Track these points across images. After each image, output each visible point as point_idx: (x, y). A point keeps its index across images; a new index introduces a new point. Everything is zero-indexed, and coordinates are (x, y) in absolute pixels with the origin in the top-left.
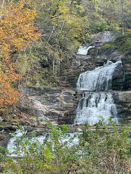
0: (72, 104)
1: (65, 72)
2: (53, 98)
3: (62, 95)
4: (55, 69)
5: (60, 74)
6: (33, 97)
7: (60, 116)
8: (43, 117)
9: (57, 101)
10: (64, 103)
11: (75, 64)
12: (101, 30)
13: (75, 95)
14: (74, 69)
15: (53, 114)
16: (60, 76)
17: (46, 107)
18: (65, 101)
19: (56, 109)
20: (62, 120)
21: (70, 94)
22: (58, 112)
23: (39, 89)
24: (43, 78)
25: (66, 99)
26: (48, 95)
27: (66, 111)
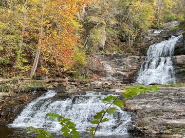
0: (136, 66)
1: (139, 45)
2: (121, 62)
3: (128, 60)
4: (131, 43)
5: (135, 46)
6: (105, 62)
7: (125, 76)
8: (111, 78)
9: (124, 64)
10: (130, 66)
11: (146, 39)
12: (171, 21)
13: (139, 59)
14: (145, 42)
15: (119, 75)
16: (135, 48)
17: (114, 69)
18: (130, 64)
19: (122, 71)
20: (126, 80)
21: (135, 58)
22: (124, 73)
23: (110, 55)
24: (121, 49)
25: (131, 63)
26: (117, 60)
27: (131, 73)
